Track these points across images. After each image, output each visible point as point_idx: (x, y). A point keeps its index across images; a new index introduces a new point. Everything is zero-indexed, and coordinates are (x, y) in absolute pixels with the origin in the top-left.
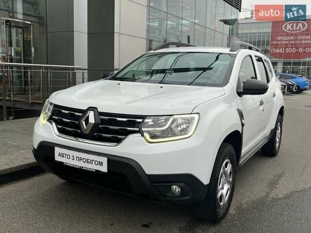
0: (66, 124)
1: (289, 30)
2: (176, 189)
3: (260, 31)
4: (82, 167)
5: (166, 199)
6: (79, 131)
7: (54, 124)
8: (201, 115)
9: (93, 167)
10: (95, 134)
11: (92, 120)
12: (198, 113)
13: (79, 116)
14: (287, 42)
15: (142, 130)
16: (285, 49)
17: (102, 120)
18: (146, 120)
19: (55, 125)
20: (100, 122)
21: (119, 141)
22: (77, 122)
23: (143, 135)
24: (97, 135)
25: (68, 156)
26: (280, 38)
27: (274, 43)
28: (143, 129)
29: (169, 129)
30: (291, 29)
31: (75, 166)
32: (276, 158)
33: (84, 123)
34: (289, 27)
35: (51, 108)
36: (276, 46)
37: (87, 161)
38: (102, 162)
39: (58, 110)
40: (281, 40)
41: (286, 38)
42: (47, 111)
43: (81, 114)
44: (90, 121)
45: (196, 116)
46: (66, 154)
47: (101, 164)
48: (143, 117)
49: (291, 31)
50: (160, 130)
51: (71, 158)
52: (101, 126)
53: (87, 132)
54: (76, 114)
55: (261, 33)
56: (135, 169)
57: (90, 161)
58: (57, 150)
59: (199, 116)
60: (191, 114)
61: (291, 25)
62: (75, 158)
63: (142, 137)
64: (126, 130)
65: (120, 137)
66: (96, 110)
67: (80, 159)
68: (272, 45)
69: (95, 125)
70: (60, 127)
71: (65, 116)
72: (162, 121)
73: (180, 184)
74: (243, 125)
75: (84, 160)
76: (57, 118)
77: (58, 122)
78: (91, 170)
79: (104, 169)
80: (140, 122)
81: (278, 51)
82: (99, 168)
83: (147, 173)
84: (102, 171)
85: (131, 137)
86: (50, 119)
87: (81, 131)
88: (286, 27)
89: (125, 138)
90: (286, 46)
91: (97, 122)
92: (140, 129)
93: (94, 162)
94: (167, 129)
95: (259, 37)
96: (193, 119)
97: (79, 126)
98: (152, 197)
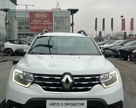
1: (38, 17)
3: (23, 16)
6: (61, 88)
10: (73, 88)
14: (38, 23)
15: (100, 82)
16: (37, 27)
18: (101, 77)
22: (58, 83)
26: (34, 21)
27: (31, 23)
30: (39, 16)
34: (38, 15)
36: (33, 25)
40: (35, 22)
41: (37, 21)
43: (60, 78)
48: (99, 75)
49: (39, 17)
52: (76, 83)
53: (68, 88)
55: (23, 18)
57: (75, 104)
61: (39, 14)
62: (64, 104)
63: (102, 86)
66: (69, 74)
67: (68, 104)
68: (30, 24)
69: (73, 83)
70: (44, 87)
75: (71, 105)
80: (98, 78)
81: (34, 28)
88: (37, 15)
90: (37, 25)
93: (77, 104)
95: (23, 20)
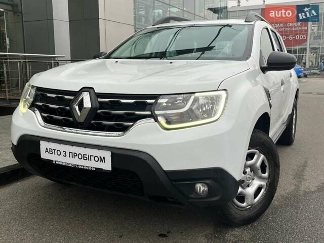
0: (53, 111)
2: (201, 188)
4: (78, 165)
5: (189, 201)
6: (71, 119)
7: (37, 112)
8: (229, 92)
9: (92, 165)
10: (92, 122)
11: (87, 104)
12: (225, 90)
13: (70, 100)
15: (154, 113)
17: (101, 103)
18: (160, 101)
19: (39, 113)
20: (98, 105)
21: (125, 129)
22: (68, 108)
23: (156, 120)
24: (96, 123)
25: (58, 152)
28: (157, 112)
29: (189, 112)
31: (68, 165)
32: (293, 147)
33: (77, 108)
35: (33, 92)
37: (84, 157)
38: (104, 158)
39: (42, 95)
42: (28, 97)
43: (72, 97)
44: (85, 106)
45: (223, 93)
46: (55, 150)
47: (102, 160)
48: (156, 97)
50: (177, 113)
51: (63, 154)
52: (99, 111)
53: (82, 120)
54: (67, 97)
56: (148, 164)
57: (87, 156)
58: (44, 145)
59: (227, 94)
60: (217, 90)
62: (68, 154)
63: (156, 123)
64: (134, 114)
65: (126, 124)
66: (92, 90)
67: (75, 155)
69: (93, 110)
70: (46, 115)
71: (52, 101)
72: (178, 102)
73: (207, 182)
74: (271, 106)
75: (80, 156)
76: (41, 104)
77: (42, 110)
78: (90, 168)
79: (107, 166)
80: (151, 104)
82: (100, 165)
83: (165, 170)
84: (104, 169)
85: (141, 124)
86: (32, 106)
87: (74, 118)
89: (133, 125)
91: (94, 105)
92: (153, 112)
93: (92, 158)
94: (187, 111)
96: (218, 97)
97: (70, 113)
98: (170, 200)
